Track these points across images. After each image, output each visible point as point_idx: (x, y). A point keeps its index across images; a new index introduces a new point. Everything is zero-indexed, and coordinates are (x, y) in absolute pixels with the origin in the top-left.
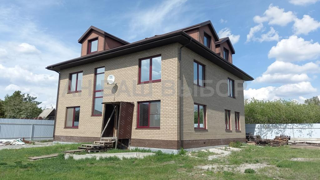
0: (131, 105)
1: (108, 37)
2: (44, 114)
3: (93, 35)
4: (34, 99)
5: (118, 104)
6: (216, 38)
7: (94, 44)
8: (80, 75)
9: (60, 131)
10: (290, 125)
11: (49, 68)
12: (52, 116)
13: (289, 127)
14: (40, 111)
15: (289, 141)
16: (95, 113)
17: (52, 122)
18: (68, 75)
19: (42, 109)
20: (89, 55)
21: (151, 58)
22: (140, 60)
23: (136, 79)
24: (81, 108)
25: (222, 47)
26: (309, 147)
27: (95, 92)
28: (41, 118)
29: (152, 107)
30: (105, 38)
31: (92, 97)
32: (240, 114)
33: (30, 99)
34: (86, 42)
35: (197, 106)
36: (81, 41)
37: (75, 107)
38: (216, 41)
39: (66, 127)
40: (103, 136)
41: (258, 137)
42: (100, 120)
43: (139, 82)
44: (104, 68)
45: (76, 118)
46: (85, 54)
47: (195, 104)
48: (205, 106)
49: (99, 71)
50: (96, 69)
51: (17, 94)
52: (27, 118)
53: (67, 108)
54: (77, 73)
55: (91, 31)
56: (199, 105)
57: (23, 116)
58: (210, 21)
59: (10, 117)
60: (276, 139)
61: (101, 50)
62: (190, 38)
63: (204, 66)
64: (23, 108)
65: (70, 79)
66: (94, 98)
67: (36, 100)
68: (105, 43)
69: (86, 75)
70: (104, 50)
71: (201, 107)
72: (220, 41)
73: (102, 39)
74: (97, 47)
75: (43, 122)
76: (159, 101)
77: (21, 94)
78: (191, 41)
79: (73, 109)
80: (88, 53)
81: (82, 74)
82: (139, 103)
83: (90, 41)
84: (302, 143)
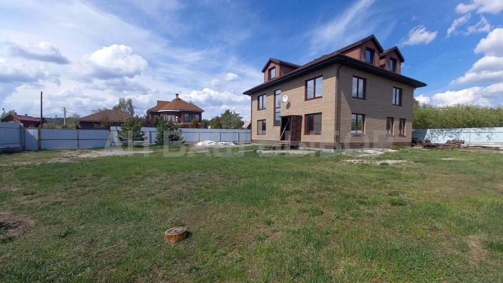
0: (300, 117)
1: (282, 65)
2: (245, 126)
3: (272, 65)
4: (238, 115)
5: (290, 117)
6: (380, 50)
7: (273, 72)
8: (265, 96)
9: (255, 137)
10: (465, 130)
11: (244, 93)
12: (250, 127)
13: (465, 131)
14: (243, 123)
15: (462, 145)
16: (276, 123)
17: (249, 131)
18: (257, 98)
19: (244, 122)
20: (269, 81)
21: (314, 79)
22: (306, 81)
23: (304, 97)
24: (266, 121)
25: (388, 57)
26: (483, 151)
27: (275, 108)
28: (243, 129)
29: (316, 118)
30: (280, 67)
31: (273, 112)
32: (406, 121)
33: (236, 115)
34: (267, 71)
35: (355, 115)
36: (264, 71)
37: (262, 120)
38: (380, 53)
39: (258, 134)
40: (281, 140)
41: (428, 141)
42: (279, 128)
43: (306, 99)
44: (280, 90)
45: (264, 128)
46: (267, 80)
47: (353, 114)
48: (364, 116)
49: (277, 92)
50: (275, 91)
51: (227, 112)
52: (235, 128)
53: (258, 121)
54: (263, 95)
55: (270, 62)
56: (357, 114)
57: (232, 127)
58: (373, 35)
59: (225, 128)
60: (447, 143)
61: (278, 76)
62: (347, 58)
63: (365, 80)
64: (232, 122)
65: (259, 100)
66: (275, 113)
67: (239, 116)
68: (280, 70)
69: (269, 95)
70: (280, 76)
71: (360, 117)
72: (384, 52)
73: (278, 67)
74: (275, 74)
75: (245, 131)
76: (321, 113)
77: (230, 112)
78: (348, 60)
79: (261, 122)
80: (269, 80)
81: (266, 96)
82: (305, 115)
83: (270, 70)
84: (476, 146)
